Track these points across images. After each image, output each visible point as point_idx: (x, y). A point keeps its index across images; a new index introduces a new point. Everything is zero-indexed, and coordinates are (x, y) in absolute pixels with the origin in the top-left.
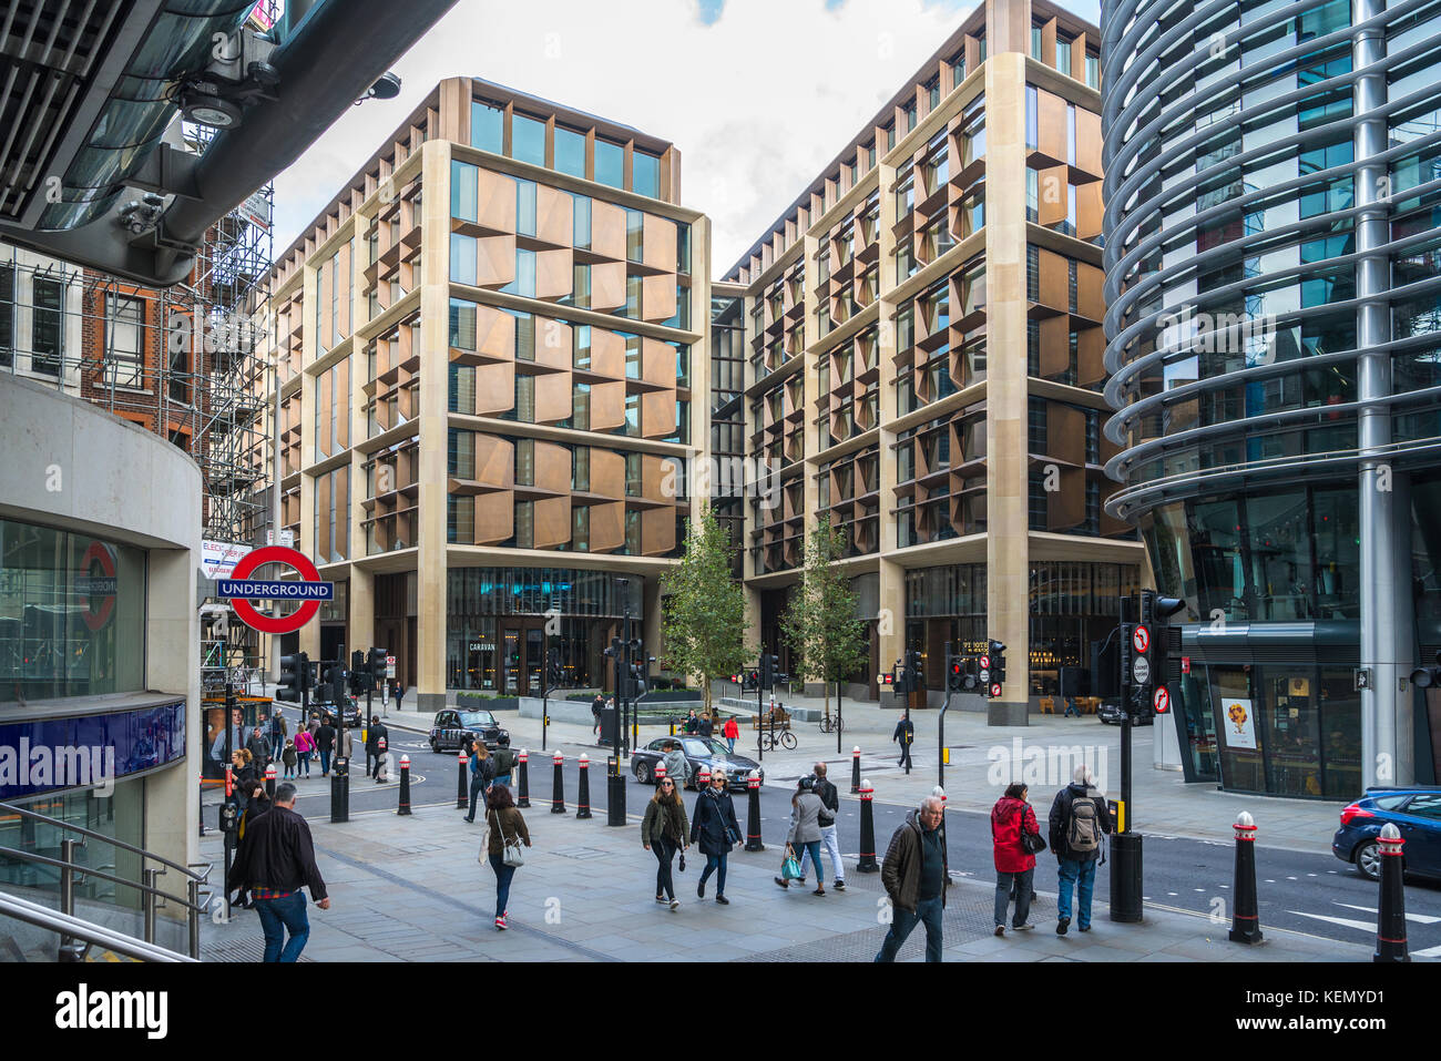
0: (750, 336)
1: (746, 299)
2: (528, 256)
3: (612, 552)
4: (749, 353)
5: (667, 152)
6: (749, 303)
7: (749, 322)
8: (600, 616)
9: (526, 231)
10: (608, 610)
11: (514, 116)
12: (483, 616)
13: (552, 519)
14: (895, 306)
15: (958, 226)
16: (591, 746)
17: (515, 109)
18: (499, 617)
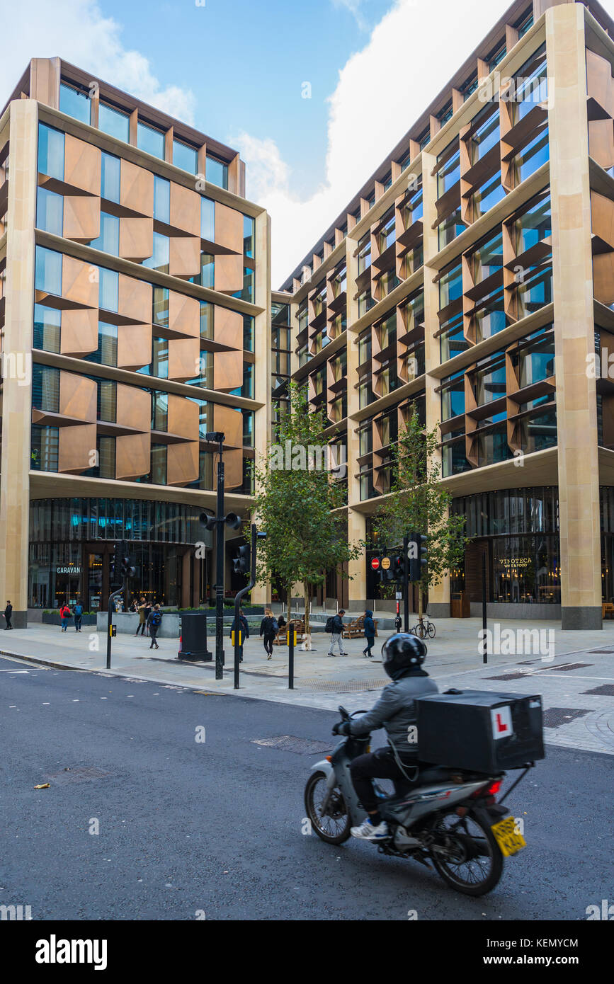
0: (295, 332)
1: (292, 305)
2: (112, 221)
3: (188, 486)
4: (294, 344)
5: (234, 160)
6: (294, 308)
7: (294, 323)
8: (176, 543)
9: (111, 196)
10: (183, 538)
11: (100, 106)
12: (70, 542)
13: (133, 454)
14: (437, 271)
15: (508, 179)
16: (169, 661)
17: (101, 97)
18: (84, 542)
